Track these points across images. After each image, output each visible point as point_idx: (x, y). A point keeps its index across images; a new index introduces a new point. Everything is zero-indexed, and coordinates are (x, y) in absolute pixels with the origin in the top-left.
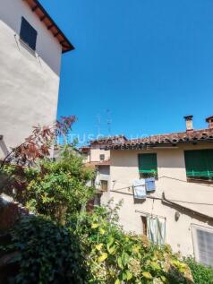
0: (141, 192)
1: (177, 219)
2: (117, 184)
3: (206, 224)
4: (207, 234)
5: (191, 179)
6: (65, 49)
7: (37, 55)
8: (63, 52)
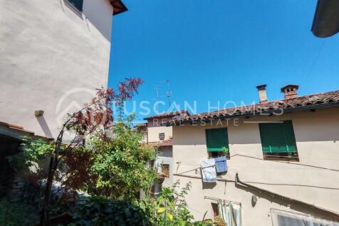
0: (210, 174)
1: (254, 204)
2: (181, 166)
3: (288, 209)
4: (290, 219)
5: (269, 156)
6: (117, 10)
7: (84, 16)
8: (115, 13)
